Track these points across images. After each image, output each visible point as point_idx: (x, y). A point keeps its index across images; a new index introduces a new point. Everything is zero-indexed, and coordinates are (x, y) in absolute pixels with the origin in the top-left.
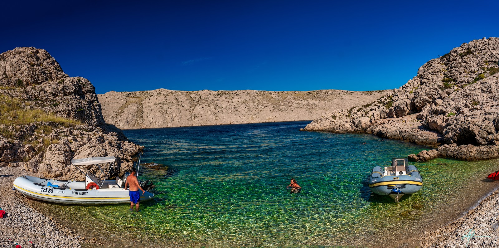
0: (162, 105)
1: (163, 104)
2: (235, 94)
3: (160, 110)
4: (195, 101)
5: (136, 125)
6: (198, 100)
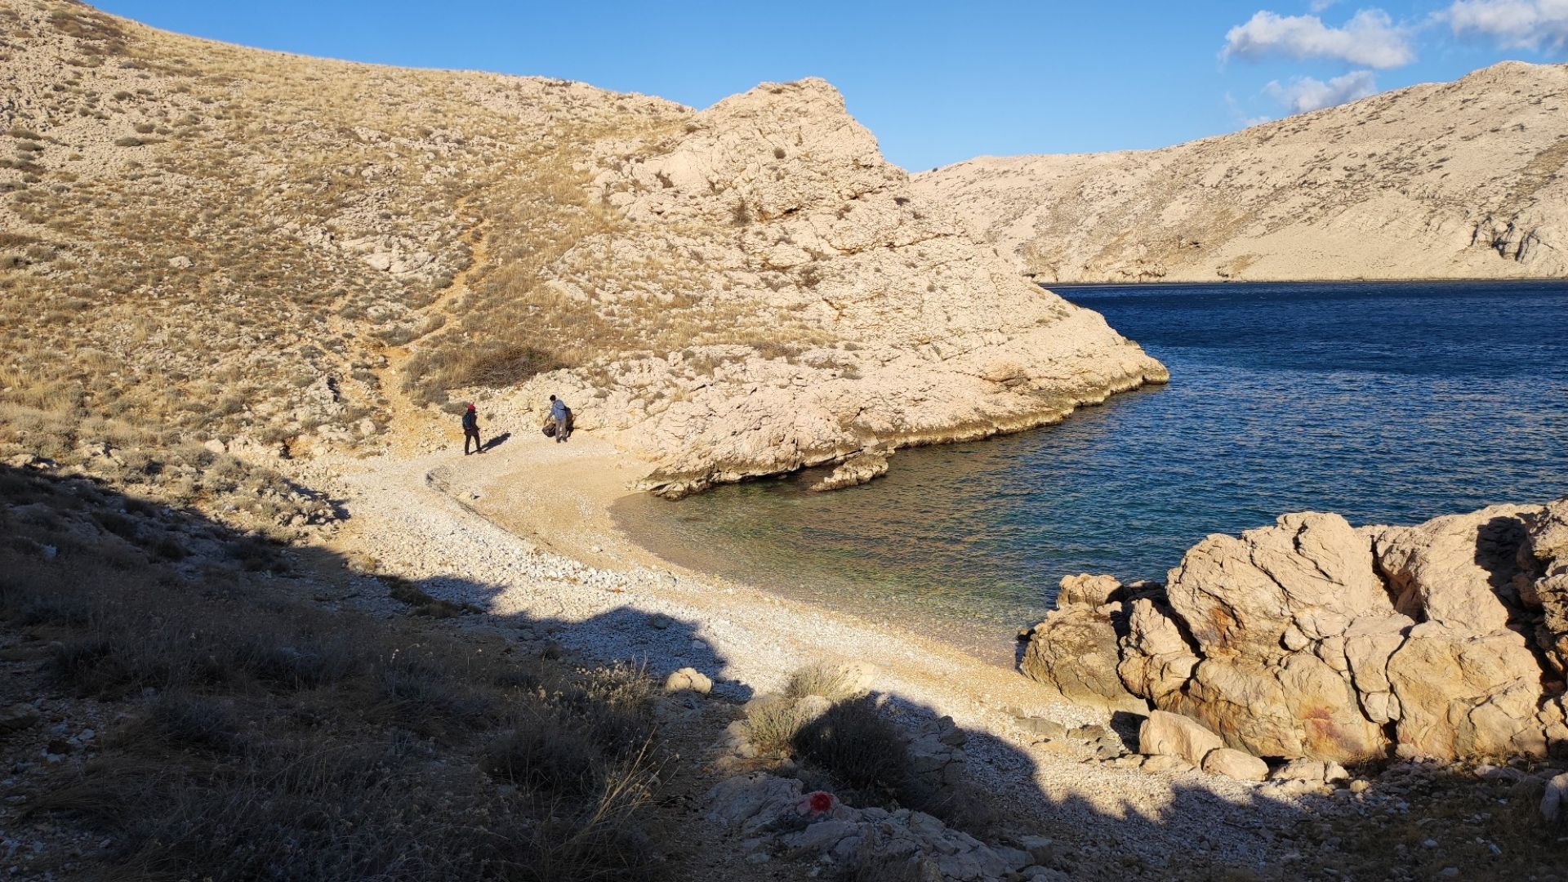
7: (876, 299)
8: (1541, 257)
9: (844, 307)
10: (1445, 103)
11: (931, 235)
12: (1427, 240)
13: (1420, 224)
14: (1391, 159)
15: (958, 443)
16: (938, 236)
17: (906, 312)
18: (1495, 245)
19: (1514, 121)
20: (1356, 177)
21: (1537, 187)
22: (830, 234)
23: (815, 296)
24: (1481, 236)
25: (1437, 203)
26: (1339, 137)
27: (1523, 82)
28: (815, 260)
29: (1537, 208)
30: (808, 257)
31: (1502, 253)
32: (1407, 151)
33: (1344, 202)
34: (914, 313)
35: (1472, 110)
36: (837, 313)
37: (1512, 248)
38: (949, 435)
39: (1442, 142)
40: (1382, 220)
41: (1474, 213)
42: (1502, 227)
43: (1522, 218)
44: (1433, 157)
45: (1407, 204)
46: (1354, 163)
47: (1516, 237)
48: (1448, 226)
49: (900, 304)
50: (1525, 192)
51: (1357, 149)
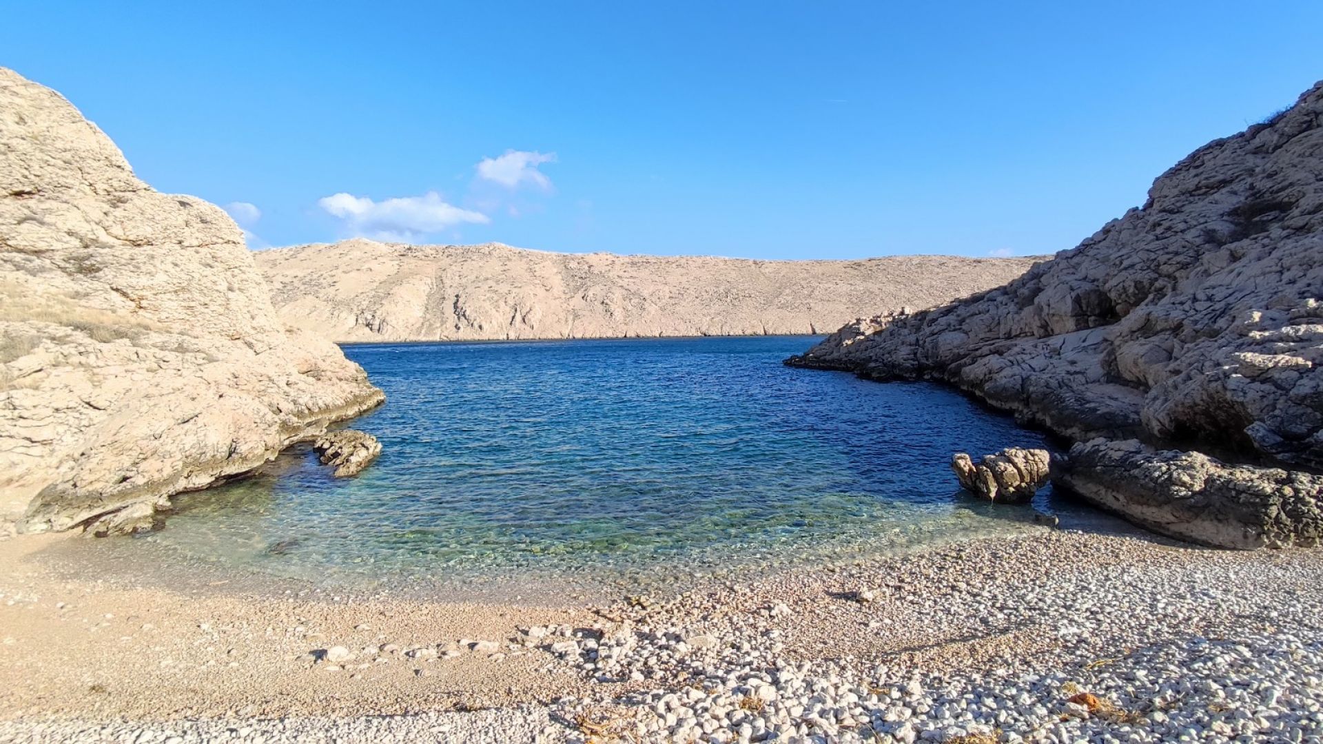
0: (493, 284)
1: (497, 282)
2: (674, 265)
3: (488, 295)
4: (576, 278)
5: (423, 331)
6: (584, 276)
7: (181, 293)
8: (390, 331)
9: (141, 298)
10: (331, 254)
11: (220, 241)
12: (333, 322)
13: (328, 314)
14: (307, 279)
15: (347, 420)
16: (228, 242)
17: (212, 308)
18: (367, 325)
19: (366, 266)
20: (289, 288)
21: (382, 299)
22: (108, 222)
23: (96, 285)
24: (360, 321)
25: (336, 304)
26: (275, 265)
27: (367, 249)
28: (86, 247)
29: (383, 308)
30: (76, 242)
31: (371, 329)
32: (315, 276)
33: (284, 300)
34: (221, 310)
35: (346, 259)
36: (133, 304)
37: (376, 327)
38: (342, 413)
39: (333, 273)
40: (308, 311)
41: (355, 309)
42: (369, 317)
43: (379, 313)
44: (330, 280)
45: (320, 304)
46: (287, 280)
47: (377, 322)
48: (343, 315)
49: (207, 300)
50: (378, 300)
51: (286, 273)
